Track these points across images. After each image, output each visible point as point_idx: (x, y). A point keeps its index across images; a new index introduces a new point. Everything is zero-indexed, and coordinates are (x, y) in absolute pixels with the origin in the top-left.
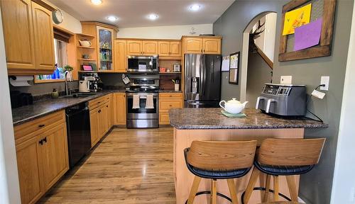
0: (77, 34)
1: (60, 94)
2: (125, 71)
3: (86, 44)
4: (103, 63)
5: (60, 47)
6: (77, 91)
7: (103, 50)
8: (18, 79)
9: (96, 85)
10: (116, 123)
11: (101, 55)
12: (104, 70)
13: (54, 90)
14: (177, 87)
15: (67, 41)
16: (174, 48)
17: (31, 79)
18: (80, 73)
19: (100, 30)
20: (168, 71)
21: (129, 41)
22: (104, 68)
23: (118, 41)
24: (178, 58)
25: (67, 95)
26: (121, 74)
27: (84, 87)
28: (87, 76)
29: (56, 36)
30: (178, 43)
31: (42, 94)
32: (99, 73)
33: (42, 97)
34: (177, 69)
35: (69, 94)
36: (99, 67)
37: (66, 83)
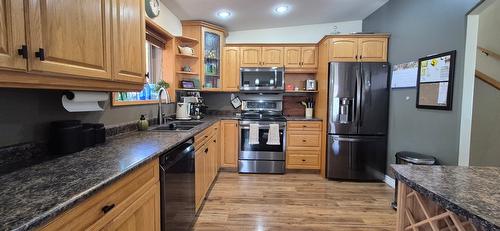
0: (176, 37)
1: (151, 123)
2: (236, 90)
3: (188, 51)
4: (208, 78)
5: (153, 55)
6: (174, 117)
7: (208, 60)
8: (78, 97)
9: (197, 109)
10: (224, 165)
11: (205, 68)
12: (209, 88)
13: (142, 118)
14: (309, 112)
15: (163, 46)
16: (307, 56)
17: (105, 98)
18: (178, 93)
19: (206, 32)
20: (297, 90)
21: (243, 48)
22: (208, 85)
23: (228, 48)
24: (311, 71)
25: (161, 125)
26: (229, 93)
27: (184, 112)
28: (188, 96)
29: (148, 38)
30: (313, 48)
31: (123, 124)
32: (202, 93)
33: (122, 129)
34: (311, 86)
35: (163, 122)
36: (203, 83)
37: (160, 105)
